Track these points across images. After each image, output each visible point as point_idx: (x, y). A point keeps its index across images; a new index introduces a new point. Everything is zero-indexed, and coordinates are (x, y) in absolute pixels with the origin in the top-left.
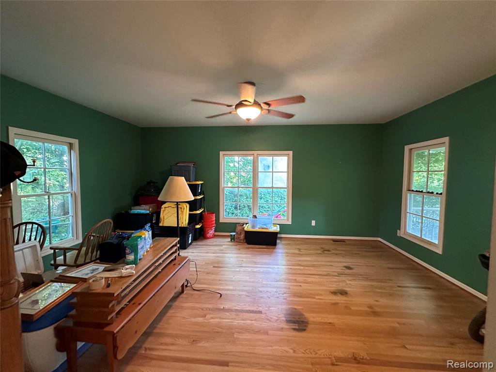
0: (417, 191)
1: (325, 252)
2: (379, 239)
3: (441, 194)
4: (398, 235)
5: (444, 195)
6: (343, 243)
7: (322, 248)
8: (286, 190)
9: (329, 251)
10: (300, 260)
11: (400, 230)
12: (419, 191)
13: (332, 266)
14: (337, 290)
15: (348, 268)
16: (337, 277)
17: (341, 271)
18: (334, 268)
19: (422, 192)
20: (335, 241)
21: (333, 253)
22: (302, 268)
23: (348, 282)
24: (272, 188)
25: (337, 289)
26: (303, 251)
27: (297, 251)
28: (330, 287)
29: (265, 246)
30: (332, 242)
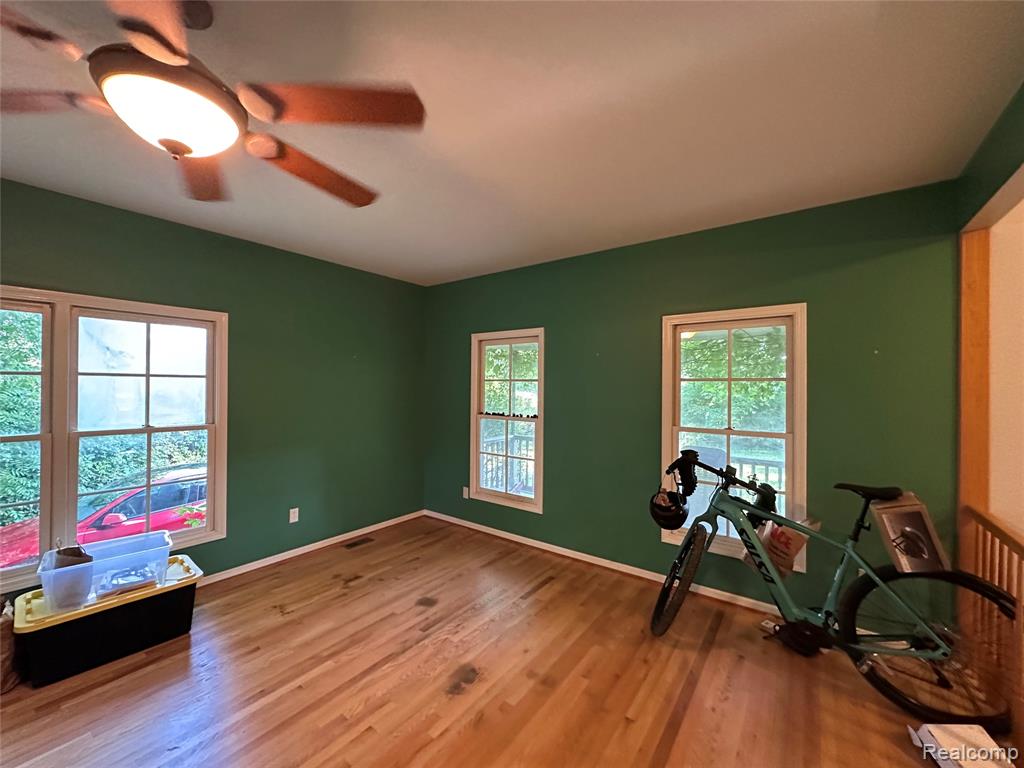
0: (494, 414)
1: (352, 584)
2: (425, 512)
3: (535, 416)
4: (466, 496)
5: (541, 418)
6: (369, 544)
7: (336, 576)
8: (205, 433)
9: (357, 578)
10: (307, 644)
11: (468, 486)
12: (499, 414)
13: (393, 615)
14: (452, 676)
15: (427, 602)
16: (426, 641)
17: (420, 618)
18: (403, 618)
19: (503, 415)
20: (351, 545)
21: (370, 580)
22: (329, 664)
23: (456, 639)
24: (149, 430)
25: (451, 672)
26: (297, 609)
27: (277, 619)
28: (436, 678)
29: (140, 656)
30: (344, 549)
